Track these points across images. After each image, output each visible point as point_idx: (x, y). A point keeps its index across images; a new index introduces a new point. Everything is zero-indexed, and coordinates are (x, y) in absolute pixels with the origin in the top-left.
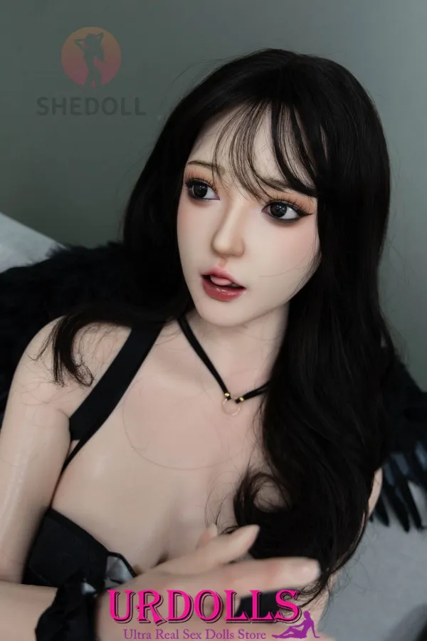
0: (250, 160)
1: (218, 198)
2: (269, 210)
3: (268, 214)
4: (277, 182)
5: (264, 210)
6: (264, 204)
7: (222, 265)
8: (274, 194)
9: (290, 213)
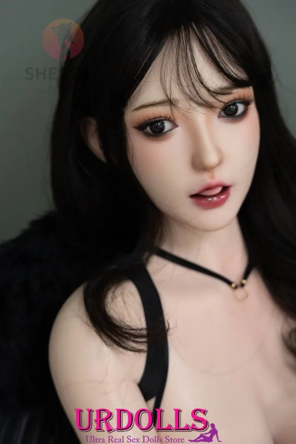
0: (202, 83)
1: (177, 126)
2: (223, 114)
3: (224, 117)
4: (226, 88)
5: (220, 116)
6: (218, 110)
7: (212, 177)
8: (226, 99)
9: (241, 108)
